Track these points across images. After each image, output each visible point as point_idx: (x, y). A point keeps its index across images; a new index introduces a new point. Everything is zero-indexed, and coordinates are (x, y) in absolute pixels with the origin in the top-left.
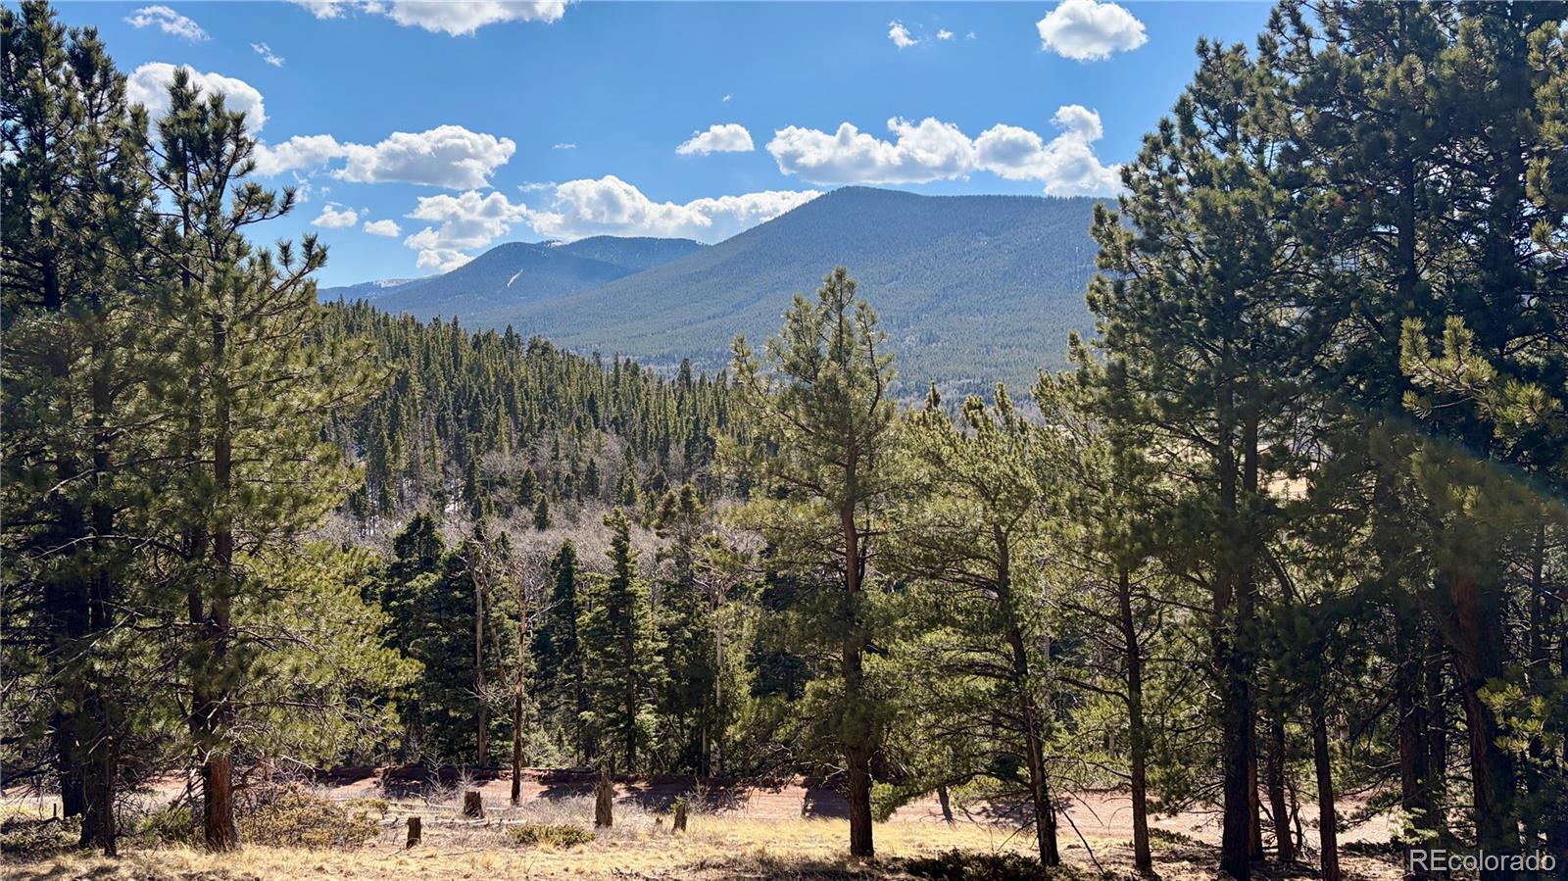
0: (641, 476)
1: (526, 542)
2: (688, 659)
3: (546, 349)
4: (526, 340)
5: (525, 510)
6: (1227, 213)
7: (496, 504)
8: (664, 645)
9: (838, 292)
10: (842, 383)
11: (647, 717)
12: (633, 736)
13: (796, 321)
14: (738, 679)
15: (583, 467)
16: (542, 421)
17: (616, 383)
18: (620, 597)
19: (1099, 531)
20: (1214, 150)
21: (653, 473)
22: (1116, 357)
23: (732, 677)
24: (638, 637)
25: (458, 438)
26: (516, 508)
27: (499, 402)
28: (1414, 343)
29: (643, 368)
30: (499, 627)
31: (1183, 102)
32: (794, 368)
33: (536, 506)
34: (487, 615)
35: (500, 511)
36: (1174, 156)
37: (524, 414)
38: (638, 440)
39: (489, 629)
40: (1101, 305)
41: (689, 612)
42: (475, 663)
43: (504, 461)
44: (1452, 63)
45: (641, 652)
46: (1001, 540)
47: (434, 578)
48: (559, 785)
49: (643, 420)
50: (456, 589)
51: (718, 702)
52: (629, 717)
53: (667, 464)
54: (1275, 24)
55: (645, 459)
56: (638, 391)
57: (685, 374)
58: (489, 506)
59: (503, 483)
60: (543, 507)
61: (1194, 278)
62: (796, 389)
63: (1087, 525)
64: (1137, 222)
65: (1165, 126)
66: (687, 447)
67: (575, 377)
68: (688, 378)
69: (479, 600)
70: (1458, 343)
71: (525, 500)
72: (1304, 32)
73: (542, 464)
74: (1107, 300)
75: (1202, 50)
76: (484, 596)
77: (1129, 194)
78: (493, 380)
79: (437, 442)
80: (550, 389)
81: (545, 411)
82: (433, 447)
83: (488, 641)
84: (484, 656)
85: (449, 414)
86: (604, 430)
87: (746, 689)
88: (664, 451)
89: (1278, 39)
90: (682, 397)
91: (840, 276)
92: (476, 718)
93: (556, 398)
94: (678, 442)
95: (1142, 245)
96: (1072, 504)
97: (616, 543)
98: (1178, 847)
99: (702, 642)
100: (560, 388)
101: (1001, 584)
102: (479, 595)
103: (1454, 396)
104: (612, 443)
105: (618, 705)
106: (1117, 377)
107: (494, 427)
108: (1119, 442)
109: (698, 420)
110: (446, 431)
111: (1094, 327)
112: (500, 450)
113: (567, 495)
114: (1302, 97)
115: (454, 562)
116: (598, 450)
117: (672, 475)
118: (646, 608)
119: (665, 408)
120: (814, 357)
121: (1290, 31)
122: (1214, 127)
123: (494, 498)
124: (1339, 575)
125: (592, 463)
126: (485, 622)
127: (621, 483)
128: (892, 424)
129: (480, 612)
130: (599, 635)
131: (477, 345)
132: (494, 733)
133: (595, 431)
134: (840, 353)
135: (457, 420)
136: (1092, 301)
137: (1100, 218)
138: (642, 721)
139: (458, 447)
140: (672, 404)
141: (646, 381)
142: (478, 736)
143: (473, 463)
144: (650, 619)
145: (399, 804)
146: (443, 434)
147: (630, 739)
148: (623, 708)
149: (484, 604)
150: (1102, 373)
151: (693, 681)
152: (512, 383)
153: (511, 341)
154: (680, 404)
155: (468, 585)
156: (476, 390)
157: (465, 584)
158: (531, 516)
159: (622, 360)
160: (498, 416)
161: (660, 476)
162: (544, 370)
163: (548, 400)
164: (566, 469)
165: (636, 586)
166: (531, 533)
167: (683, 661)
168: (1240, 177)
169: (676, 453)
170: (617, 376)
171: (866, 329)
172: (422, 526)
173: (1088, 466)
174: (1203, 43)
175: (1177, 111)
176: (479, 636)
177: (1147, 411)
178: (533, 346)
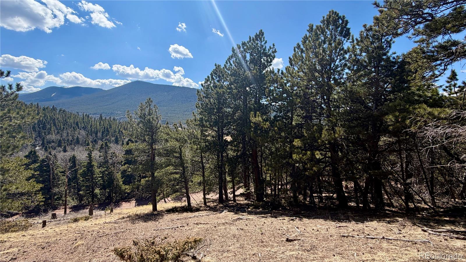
0: (91, 140)
1: (61, 155)
2: (108, 178)
3: (64, 111)
4: (58, 109)
5: (60, 148)
6: (221, 93)
7: (51, 147)
8: (101, 175)
9: (149, 102)
10: (151, 120)
11: (97, 191)
12: (94, 196)
13: (141, 107)
14: (119, 181)
15: (75, 138)
16: (64, 127)
17: (83, 119)
18: (90, 166)
19: (199, 147)
20: (216, 82)
21: (94, 139)
22: (201, 116)
23: (118, 180)
24: (94, 174)
25: (39, 131)
26: (57, 148)
27: (51, 123)
28: (252, 116)
29: (90, 116)
30: (57, 175)
31: (212, 73)
32: (140, 117)
33: (63, 147)
34: (53, 172)
35: (52, 149)
36: (210, 82)
37: (58, 126)
38: (90, 132)
39: (54, 175)
40: (198, 107)
41: (107, 168)
42: (50, 184)
43: (53, 137)
44: (254, 73)
45: (95, 177)
46: (180, 149)
47: (37, 165)
48: (75, 209)
49: (91, 127)
50: (44, 167)
51: (115, 186)
52: (93, 192)
53: (97, 137)
54: (227, 62)
55: (91, 136)
56: (89, 121)
57: (101, 117)
58: (49, 147)
59: (53, 142)
60: (65, 147)
61: (214, 103)
62: (141, 121)
63: (197, 146)
64: (204, 93)
65: (208, 77)
66: (102, 133)
67: (72, 118)
68: (102, 118)
69: (51, 169)
70: (258, 116)
71: (60, 146)
72: (231, 64)
73: (64, 137)
74: (199, 106)
75: (216, 65)
76: (53, 168)
77: (202, 88)
78: (49, 118)
79: (33, 132)
80: (65, 120)
81: (64, 125)
82: (32, 134)
83: (54, 179)
84: (53, 182)
85: (36, 126)
86: (80, 129)
87: (121, 183)
88: (96, 134)
89: (227, 65)
90: (100, 122)
91: (150, 99)
92: (51, 197)
93: (67, 122)
94: (100, 132)
95: (205, 97)
96: (194, 142)
97: (88, 154)
98: (209, 200)
99: (111, 174)
100: (68, 120)
101: (180, 157)
102: (51, 168)
103: (257, 124)
104: (83, 132)
105: (90, 189)
106: (201, 120)
107: (50, 129)
108: (202, 131)
109: (105, 127)
110: (35, 130)
111: (197, 111)
112: (52, 134)
113: (71, 144)
114: (231, 75)
115: (43, 161)
116: (79, 134)
117: (98, 139)
118: (96, 168)
119: (96, 125)
120: (145, 115)
121: (229, 64)
122: (216, 78)
123: (50, 145)
124: (238, 152)
125: (78, 137)
126: (53, 174)
127: (85, 141)
128: (161, 128)
129: (52, 172)
130: (84, 175)
131: (44, 110)
132: (56, 200)
133: (78, 130)
134: (150, 114)
135: (39, 127)
136: (196, 106)
137: (198, 92)
138: (96, 192)
139: (39, 133)
140: (98, 123)
141: (91, 118)
142: (51, 201)
143: (44, 138)
144: (97, 170)
145: (31, 219)
146: (35, 131)
147: (93, 196)
148: (91, 190)
149: (52, 170)
150: (199, 119)
151: (109, 182)
152: (55, 119)
153: (54, 109)
154: (100, 124)
155: (48, 166)
156: (44, 120)
157: (47, 166)
158: (61, 149)
159: (85, 114)
160: (51, 126)
161: (96, 139)
162: (63, 116)
163: (65, 123)
164: (70, 138)
165: (93, 163)
166: (62, 153)
167: (106, 178)
168: (222, 87)
169: (100, 134)
170: (83, 117)
171: (156, 110)
172: (33, 153)
173: (196, 135)
174: (216, 64)
175: (211, 75)
176: (51, 177)
177: (207, 126)
178: (60, 110)
